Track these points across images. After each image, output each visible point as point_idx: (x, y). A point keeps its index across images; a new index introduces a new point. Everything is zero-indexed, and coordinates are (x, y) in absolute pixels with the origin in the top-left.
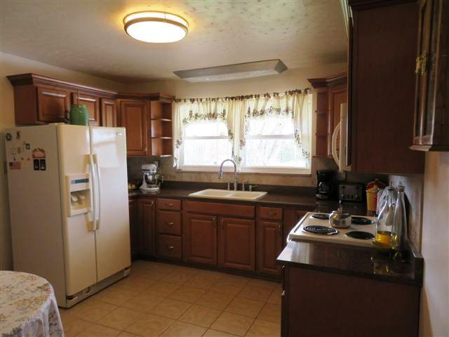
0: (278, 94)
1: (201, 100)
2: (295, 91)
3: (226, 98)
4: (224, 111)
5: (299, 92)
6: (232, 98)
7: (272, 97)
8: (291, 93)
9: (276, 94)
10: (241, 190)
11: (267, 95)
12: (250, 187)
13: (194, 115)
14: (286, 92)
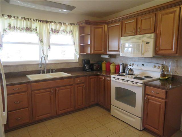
0: (65, 23)
1: (18, 17)
2: (73, 24)
3: (37, 20)
4: (36, 27)
5: (74, 24)
6: (41, 21)
7: (63, 25)
8: (71, 24)
9: (64, 24)
10: (49, 73)
11: (60, 23)
12: (54, 70)
13: (12, 26)
14: (69, 23)
